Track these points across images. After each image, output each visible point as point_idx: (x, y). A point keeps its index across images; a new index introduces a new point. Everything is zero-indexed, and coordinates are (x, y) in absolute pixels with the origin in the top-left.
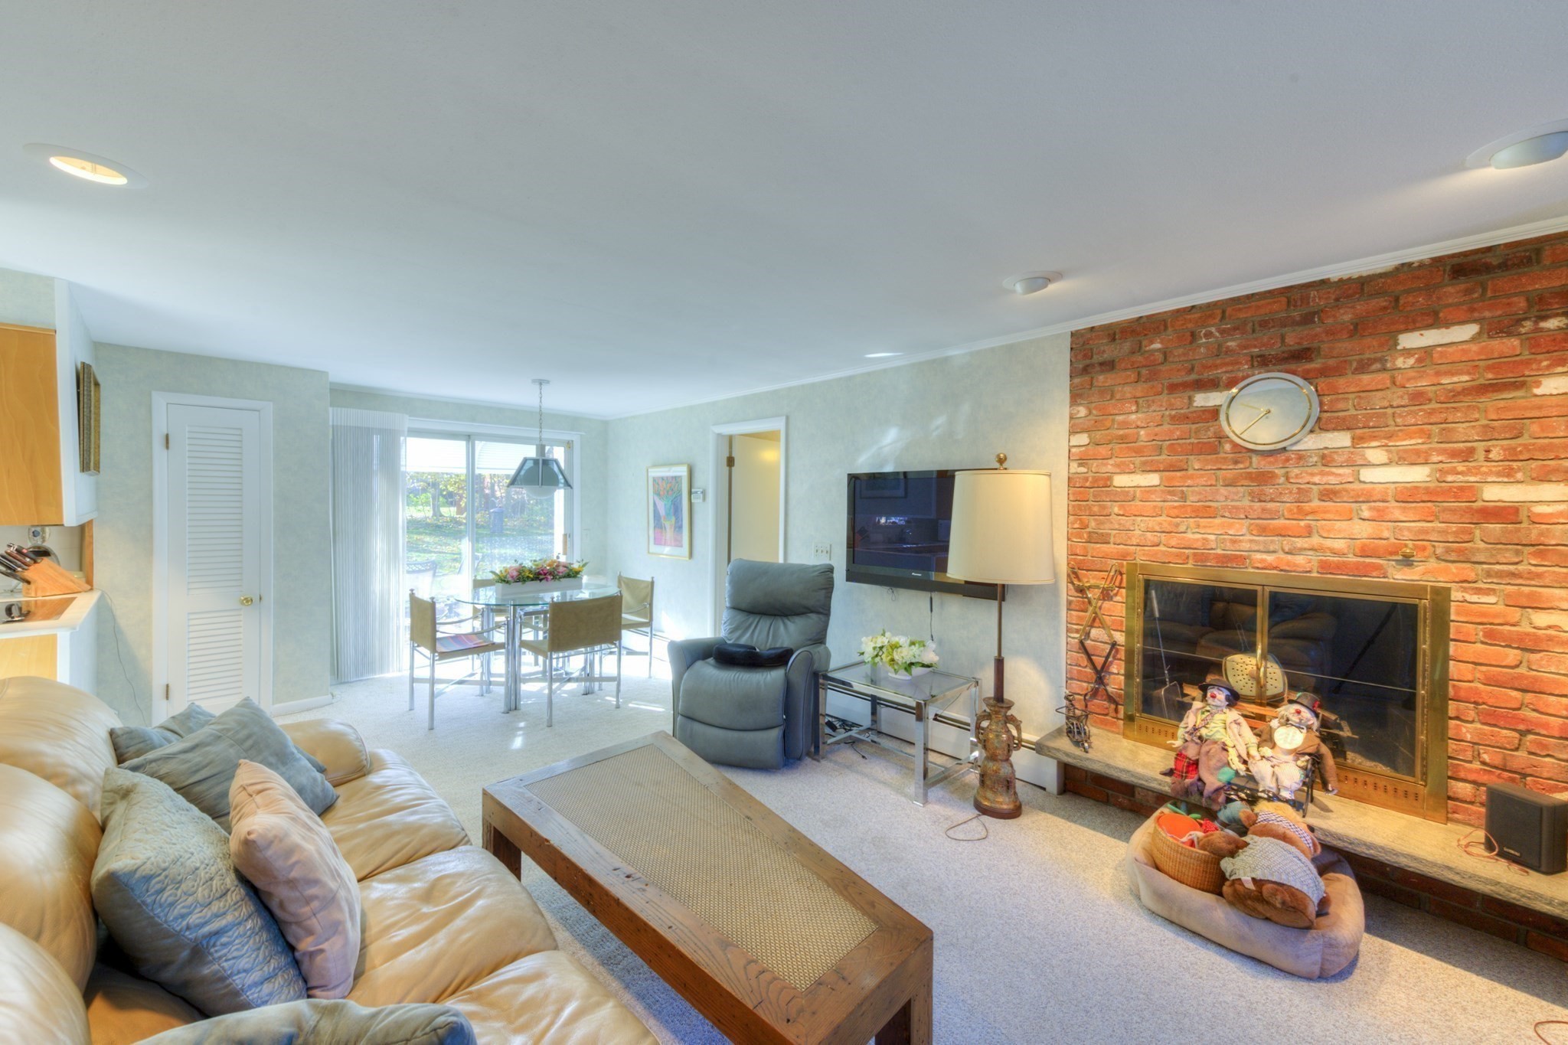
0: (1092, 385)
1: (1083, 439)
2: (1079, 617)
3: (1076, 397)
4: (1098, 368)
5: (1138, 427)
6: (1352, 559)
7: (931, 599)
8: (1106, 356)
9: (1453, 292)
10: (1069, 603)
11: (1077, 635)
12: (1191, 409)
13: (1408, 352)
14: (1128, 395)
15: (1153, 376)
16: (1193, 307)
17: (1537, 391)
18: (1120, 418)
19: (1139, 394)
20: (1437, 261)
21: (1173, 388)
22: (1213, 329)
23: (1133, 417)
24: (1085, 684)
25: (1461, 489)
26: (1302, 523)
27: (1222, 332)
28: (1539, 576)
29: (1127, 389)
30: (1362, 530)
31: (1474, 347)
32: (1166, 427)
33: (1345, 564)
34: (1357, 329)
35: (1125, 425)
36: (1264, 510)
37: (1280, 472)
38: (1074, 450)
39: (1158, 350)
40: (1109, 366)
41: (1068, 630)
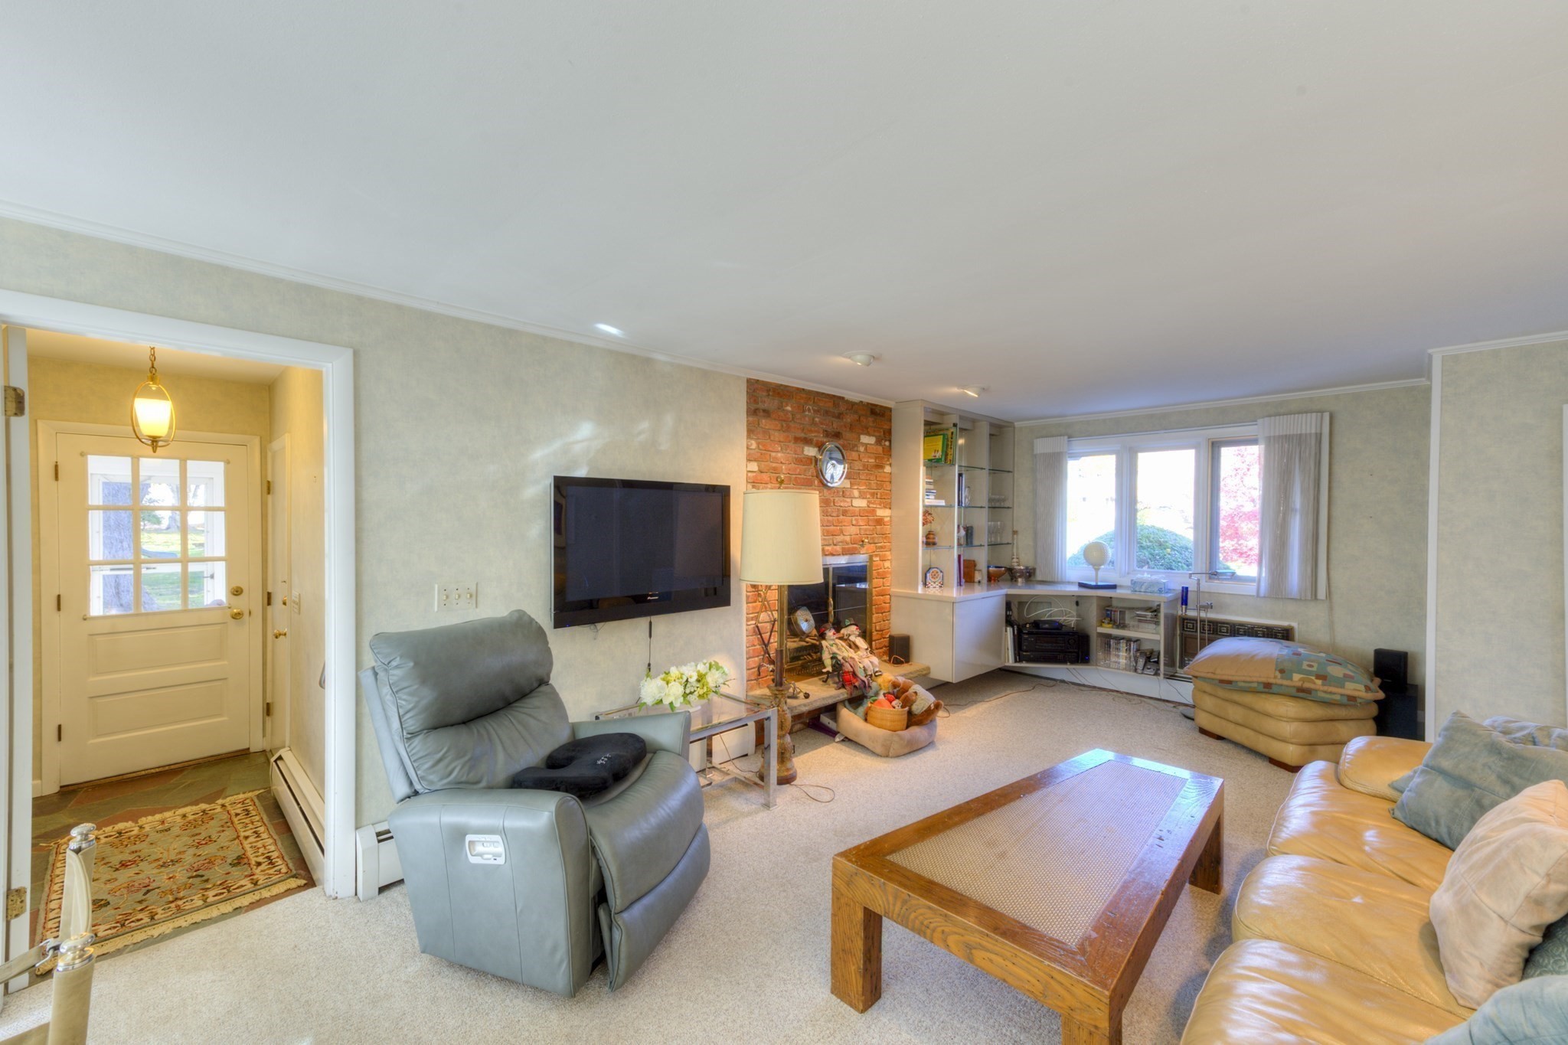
0: (759, 424)
1: (754, 466)
2: (754, 608)
3: (750, 432)
4: (762, 414)
5: (781, 463)
6: (851, 546)
7: (651, 623)
8: (766, 406)
9: (870, 421)
10: (747, 597)
11: (754, 622)
12: (803, 456)
13: (863, 444)
14: (777, 439)
15: (788, 429)
16: (803, 389)
17: (885, 471)
18: (773, 454)
19: (782, 439)
20: (868, 403)
21: (797, 440)
22: (811, 408)
23: (779, 455)
24: (756, 659)
25: (873, 510)
26: (838, 528)
27: (814, 411)
28: (885, 546)
29: (776, 434)
30: (853, 530)
31: (875, 447)
32: (793, 465)
33: (849, 548)
34: (852, 428)
35: (776, 460)
36: (828, 521)
37: (832, 499)
38: (750, 474)
39: (790, 412)
40: (767, 413)
41: (748, 620)
